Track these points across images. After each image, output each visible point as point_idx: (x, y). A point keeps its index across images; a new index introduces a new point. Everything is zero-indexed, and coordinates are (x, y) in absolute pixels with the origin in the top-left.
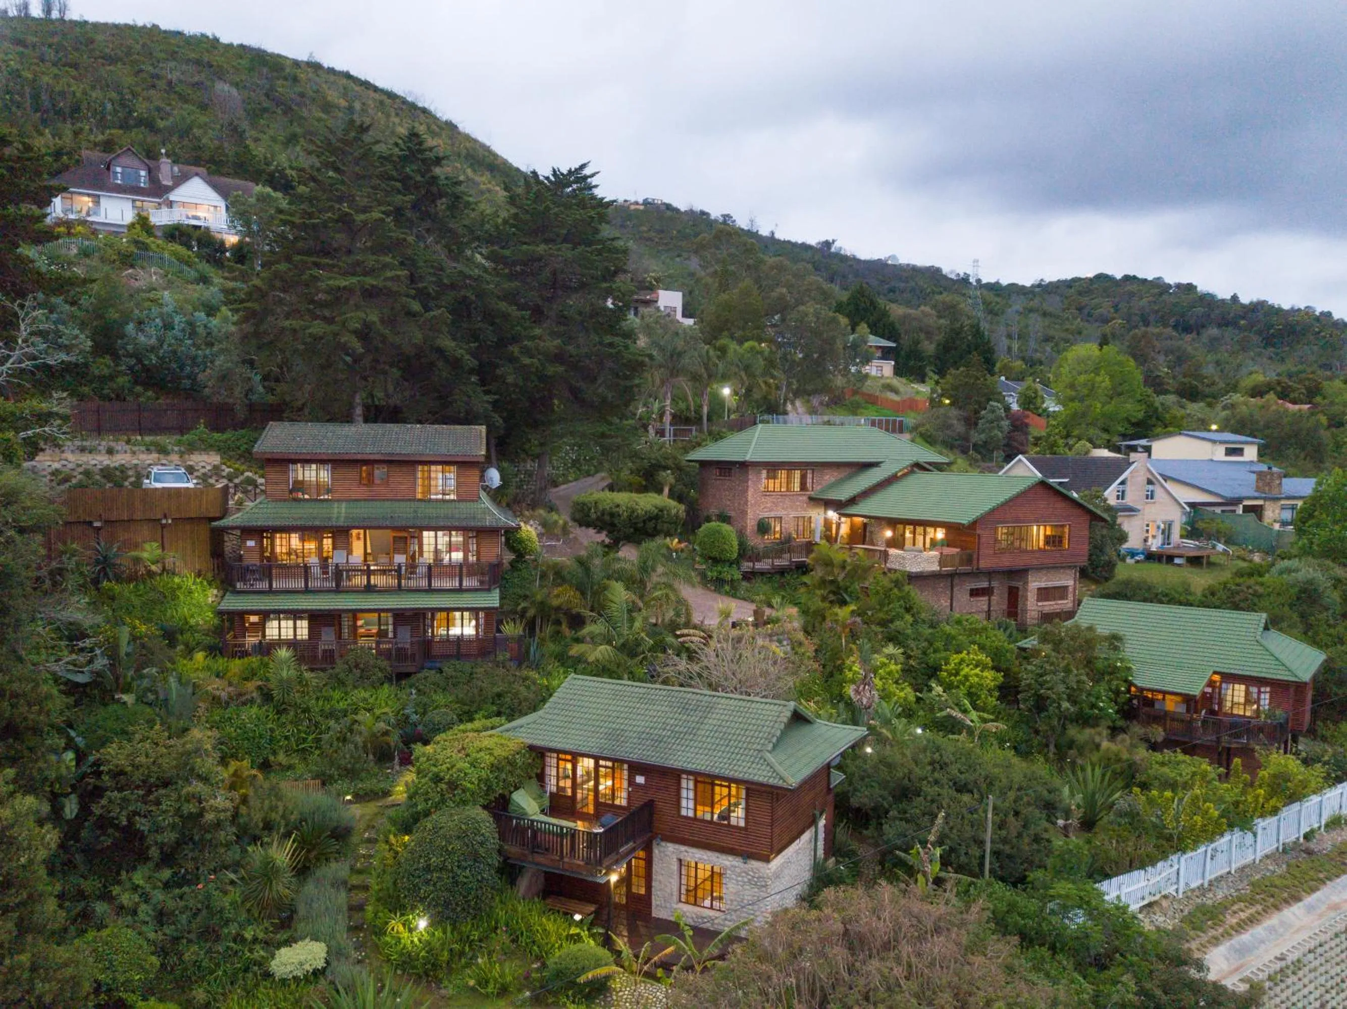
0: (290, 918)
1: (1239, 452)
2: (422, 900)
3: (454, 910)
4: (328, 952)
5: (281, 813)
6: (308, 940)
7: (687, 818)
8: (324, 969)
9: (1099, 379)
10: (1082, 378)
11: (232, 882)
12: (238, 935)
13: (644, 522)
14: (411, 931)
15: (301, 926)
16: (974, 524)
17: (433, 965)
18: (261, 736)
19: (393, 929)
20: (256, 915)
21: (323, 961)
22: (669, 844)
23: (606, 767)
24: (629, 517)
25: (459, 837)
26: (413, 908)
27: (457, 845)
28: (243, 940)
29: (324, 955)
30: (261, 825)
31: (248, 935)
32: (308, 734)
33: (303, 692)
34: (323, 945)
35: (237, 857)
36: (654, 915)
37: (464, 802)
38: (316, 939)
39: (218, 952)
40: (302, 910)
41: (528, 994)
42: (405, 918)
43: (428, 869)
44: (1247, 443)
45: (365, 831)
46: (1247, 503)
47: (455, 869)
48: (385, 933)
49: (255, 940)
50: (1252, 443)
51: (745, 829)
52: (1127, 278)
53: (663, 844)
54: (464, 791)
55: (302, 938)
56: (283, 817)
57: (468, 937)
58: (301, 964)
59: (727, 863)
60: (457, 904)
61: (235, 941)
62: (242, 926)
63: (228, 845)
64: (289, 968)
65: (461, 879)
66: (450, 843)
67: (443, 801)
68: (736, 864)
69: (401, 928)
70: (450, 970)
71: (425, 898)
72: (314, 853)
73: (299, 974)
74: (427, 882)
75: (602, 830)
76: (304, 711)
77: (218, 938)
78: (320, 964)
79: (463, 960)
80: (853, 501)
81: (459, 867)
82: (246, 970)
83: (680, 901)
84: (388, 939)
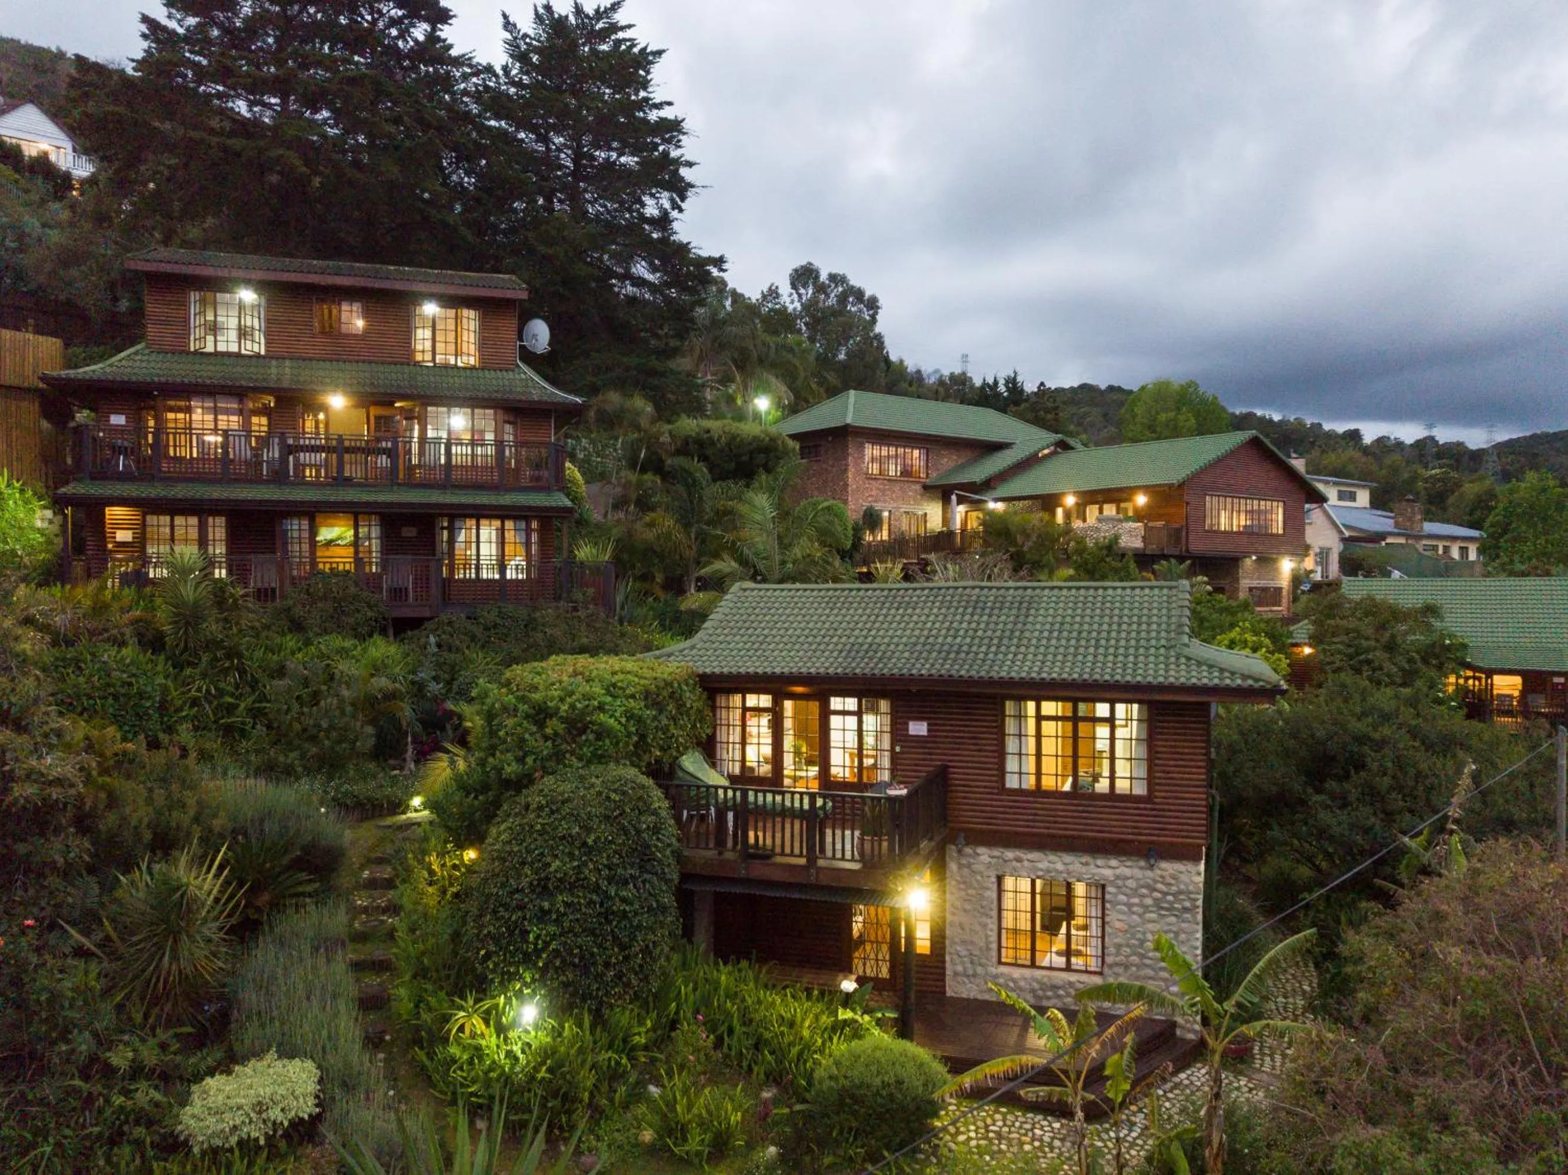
0: (223, 1019)
1: (1352, 497)
2: (528, 959)
3: (599, 977)
4: (321, 1081)
5: (192, 813)
6: (272, 1054)
7: (1020, 792)
8: (315, 1119)
9: (1181, 418)
10: (1163, 417)
11: (80, 952)
12: (93, 1059)
13: (751, 453)
14: (501, 1030)
15: (251, 1033)
16: (1181, 485)
17: (565, 1098)
18: (141, 695)
19: (461, 1029)
20: (138, 1018)
21: (311, 1101)
22: (981, 850)
23: (844, 713)
24: (728, 444)
25: (607, 818)
26: (509, 978)
27: (605, 832)
28: (109, 1071)
29: (312, 1087)
30: (148, 836)
31: (120, 1058)
32: (238, 698)
33: (226, 620)
34: (309, 1065)
35: (92, 902)
36: (949, 993)
37: (600, 758)
38: (288, 1053)
39: (42, 1102)
40: (250, 997)
41: (772, 1150)
42: (487, 1004)
43: (543, 887)
44: (1358, 486)
45: (362, 867)
46: (1389, 540)
47: (604, 884)
48: (445, 1041)
49: (137, 1071)
50: (1364, 487)
51: (1148, 799)
52: (1111, 388)
53: (968, 850)
54: (599, 736)
55: (258, 1054)
56: (196, 820)
57: (625, 1041)
58: (260, 1107)
59: (1108, 873)
60: (607, 965)
61: (86, 1077)
62: (104, 1042)
63: (67, 873)
64: (231, 1120)
65: (618, 906)
66: (589, 830)
67: (558, 756)
68: (1127, 872)
69: (480, 1026)
70: (597, 1113)
71: (538, 952)
72: (266, 897)
73: (256, 1132)
74: (543, 916)
75: (904, 792)
76: (229, 656)
77: (44, 1070)
78: (307, 1108)
79: (622, 1090)
80: (987, 485)
81: (610, 880)
82: (115, 1139)
83: (1000, 962)
84: (454, 1050)
